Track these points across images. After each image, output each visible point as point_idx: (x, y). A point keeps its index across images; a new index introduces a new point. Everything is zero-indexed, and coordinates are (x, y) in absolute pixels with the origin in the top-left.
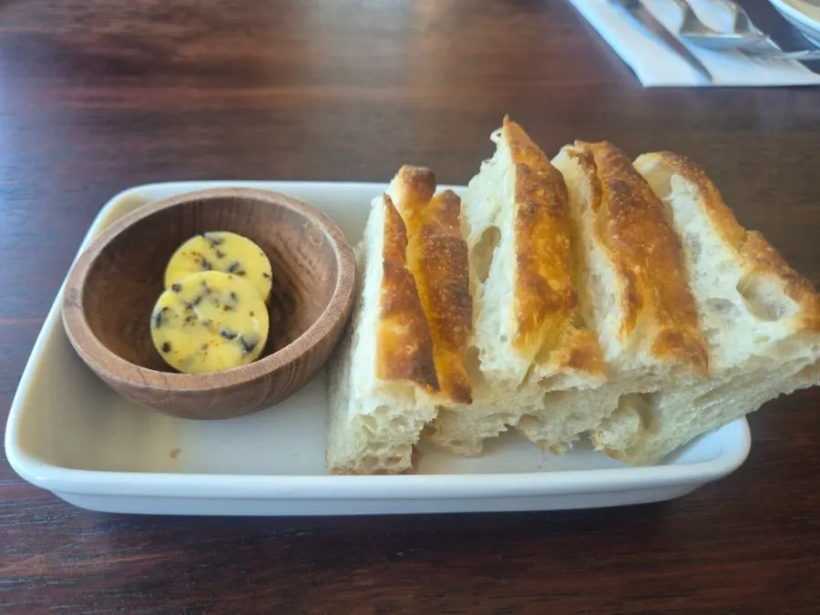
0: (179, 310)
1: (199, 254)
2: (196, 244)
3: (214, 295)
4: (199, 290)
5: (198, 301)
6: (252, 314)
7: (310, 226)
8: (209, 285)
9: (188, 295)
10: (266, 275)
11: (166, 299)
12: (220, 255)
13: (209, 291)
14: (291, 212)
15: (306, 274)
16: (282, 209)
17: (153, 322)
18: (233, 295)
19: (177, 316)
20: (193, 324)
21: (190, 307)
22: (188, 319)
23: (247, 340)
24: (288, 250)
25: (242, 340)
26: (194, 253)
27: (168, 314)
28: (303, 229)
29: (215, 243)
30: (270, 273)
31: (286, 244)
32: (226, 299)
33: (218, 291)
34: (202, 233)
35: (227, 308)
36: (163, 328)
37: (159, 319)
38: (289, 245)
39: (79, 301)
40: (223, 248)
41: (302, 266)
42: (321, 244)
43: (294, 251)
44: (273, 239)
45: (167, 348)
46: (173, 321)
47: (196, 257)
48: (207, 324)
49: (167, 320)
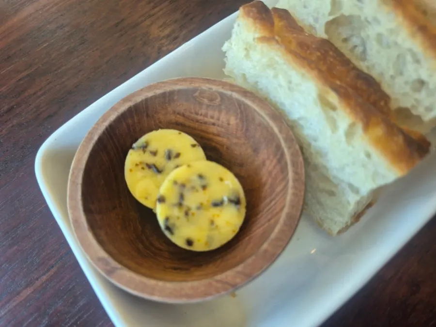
0: (176, 212)
1: (141, 163)
2: (132, 158)
3: (188, 186)
4: (176, 190)
5: (182, 197)
6: (221, 180)
7: (202, 92)
8: (180, 181)
9: (173, 198)
10: (194, 146)
11: (161, 213)
12: (154, 154)
13: (183, 186)
14: (179, 91)
15: (212, 126)
16: (172, 93)
17: (167, 233)
18: (201, 177)
19: (178, 218)
20: (193, 214)
21: (180, 205)
22: (187, 214)
23: (233, 198)
24: (188, 118)
25: (231, 201)
26: (137, 165)
27: (171, 221)
28: (195, 98)
29: (144, 148)
30: (194, 142)
31: (183, 115)
32: (198, 183)
33: (189, 181)
34: (131, 147)
35: (204, 187)
36: (176, 232)
37: (168, 228)
38: (187, 114)
39: (114, 263)
40: (152, 147)
41: (205, 123)
42: (219, 99)
43: (194, 116)
44: (173, 118)
45: (190, 242)
46: (178, 223)
47: (140, 167)
48: (200, 207)
49: (174, 225)
